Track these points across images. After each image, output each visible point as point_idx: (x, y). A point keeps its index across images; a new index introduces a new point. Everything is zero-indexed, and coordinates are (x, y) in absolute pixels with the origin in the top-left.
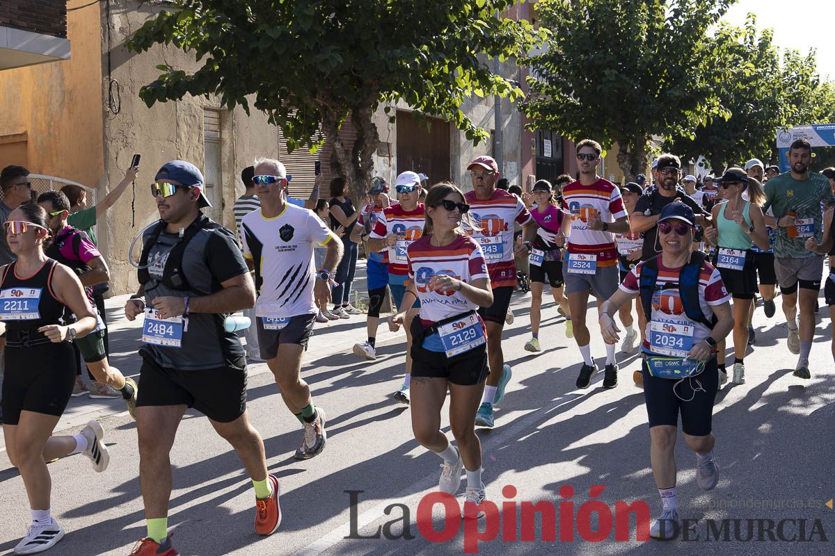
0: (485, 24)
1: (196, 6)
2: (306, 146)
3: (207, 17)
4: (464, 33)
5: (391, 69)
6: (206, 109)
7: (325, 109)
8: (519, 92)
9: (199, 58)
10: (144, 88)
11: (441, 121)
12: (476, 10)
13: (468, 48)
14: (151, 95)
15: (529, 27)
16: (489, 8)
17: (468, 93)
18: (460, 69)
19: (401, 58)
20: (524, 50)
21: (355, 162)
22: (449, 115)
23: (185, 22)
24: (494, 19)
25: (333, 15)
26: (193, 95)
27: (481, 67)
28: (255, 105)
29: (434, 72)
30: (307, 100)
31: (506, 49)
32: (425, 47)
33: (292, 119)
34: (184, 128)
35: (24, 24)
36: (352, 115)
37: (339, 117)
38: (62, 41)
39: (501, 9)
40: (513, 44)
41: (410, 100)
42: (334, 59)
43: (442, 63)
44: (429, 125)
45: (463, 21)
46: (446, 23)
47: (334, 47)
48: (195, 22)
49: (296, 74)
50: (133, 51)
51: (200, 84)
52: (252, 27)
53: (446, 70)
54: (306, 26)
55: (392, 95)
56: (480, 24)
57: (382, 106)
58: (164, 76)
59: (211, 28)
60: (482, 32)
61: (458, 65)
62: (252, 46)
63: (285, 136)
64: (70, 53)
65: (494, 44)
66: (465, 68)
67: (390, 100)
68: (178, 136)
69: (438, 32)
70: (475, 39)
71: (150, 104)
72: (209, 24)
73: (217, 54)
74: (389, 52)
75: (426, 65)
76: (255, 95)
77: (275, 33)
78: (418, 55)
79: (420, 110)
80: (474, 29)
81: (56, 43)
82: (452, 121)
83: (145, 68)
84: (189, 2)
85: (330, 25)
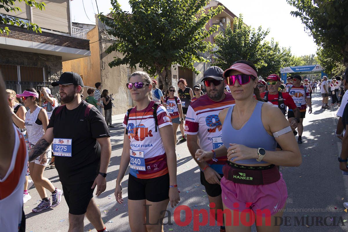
0: (198, 43)
1: (123, 41)
2: (153, 76)
3: (125, 44)
4: (192, 45)
5: (173, 56)
6: (127, 68)
7: (157, 67)
8: (208, 61)
9: (124, 54)
10: (110, 63)
11: (187, 69)
12: (196, 40)
13: (194, 50)
14: (112, 65)
15: (210, 44)
16: (200, 39)
17: (195, 62)
19: (176, 53)
20: (209, 49)
21: (166, 80)
22: (190, 67)
23: (120, 45)
24: (201, 42)
25: (159, 42)
26: (123, 64)
27: (198, 54)
28: (139, 66)
29: (186, 56)
30: (153, 65)
31: (204, 50)
32: (182, 50)
33: (149, 70)
34: (122, 73)
35: (77, 47)
36: (165, 68)
38: (88, 52)
39: (203, 39)
40: (206, 48)
41: (180, 64)
42: (158, 54)
43: (188, 54)
44: (185, 70)
45: (192, 43)
46: (188, 43)
47: (158, 51)
48: (122, 45)
49: (149, 58)
50: (107, 53)
51: (125, 61)
52: (138, 46)
53: (189, 55)
54: (151, 46)
55: (175, 63)
57: (172, 66)
58: (116, 59)
59: (127, 46)
60: (197, 45)
61: (192, 54)
62: (137, 51)
64: (91, 54)
65: (201, 48)
66: (194, 55)
67: (174, 64)
68: (120, 75)
69: (186, 46)
70: (196, 47)
71: (111, 68)
72: (125, 46)
73: (128, 54)
74: (173, 51)
75: (183, 55)
76: (139, 63)
77: (143, 47)
78: (180, 52)
79: (183, 66)
80: (196, 44)
81: (87, 52)
82: (191, 69)
83: (111, 58)
84: (121, 40)
85: (158, 45)
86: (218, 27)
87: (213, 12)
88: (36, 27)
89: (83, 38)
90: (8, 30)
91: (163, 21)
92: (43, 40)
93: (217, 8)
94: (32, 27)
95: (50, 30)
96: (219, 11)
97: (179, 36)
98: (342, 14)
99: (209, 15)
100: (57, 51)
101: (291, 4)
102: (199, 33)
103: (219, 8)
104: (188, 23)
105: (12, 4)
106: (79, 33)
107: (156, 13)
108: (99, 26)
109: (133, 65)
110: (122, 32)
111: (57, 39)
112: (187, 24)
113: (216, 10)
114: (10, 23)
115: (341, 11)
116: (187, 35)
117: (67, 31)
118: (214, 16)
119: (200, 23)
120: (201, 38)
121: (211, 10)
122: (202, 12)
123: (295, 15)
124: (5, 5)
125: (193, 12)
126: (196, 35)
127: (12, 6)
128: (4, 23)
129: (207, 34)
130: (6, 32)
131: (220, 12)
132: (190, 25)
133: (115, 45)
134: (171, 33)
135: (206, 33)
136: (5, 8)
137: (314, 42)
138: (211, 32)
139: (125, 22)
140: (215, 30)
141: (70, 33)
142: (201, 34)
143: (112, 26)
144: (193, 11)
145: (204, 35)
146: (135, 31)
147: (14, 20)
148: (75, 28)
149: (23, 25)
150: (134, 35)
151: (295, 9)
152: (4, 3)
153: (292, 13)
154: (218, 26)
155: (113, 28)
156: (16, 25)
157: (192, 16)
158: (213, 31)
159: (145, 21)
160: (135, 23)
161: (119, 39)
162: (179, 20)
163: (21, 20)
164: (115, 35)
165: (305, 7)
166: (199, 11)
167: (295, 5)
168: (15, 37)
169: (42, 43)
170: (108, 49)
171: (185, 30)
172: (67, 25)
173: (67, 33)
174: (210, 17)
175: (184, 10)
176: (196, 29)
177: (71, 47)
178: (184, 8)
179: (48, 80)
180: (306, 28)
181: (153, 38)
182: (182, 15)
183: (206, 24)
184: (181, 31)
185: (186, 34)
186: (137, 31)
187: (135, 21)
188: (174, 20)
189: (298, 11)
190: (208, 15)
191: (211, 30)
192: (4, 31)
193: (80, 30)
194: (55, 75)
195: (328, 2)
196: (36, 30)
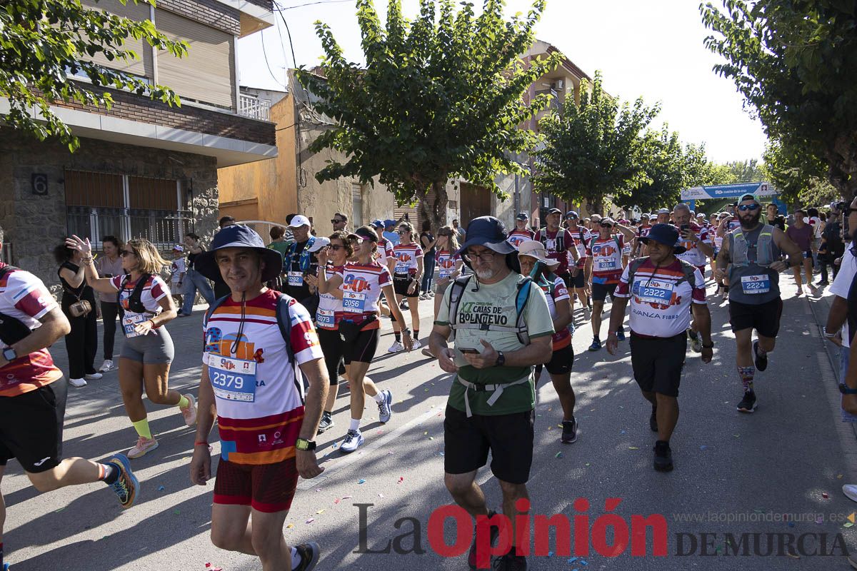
0: (507, 133)
1: (346, 127)
2: (408, 203)
3: (350, 132)
4: (495, 138)
5: (454, 160)
6: (353, 184)
7: (418, 182)
8: (527, 171)
9: (347, 155)
10: (318, 173)
11: (482, 189)
12: (502, 126)
13: (497, 147)
14: (322, 177)
15: (533, 133)
16: (510, 124)
17: (498, 172)
18: (493, 158)
19: (459, 153)
20: (529, 146)
21: (435, 212)
22: (488, 185)
23: (341, 135)
24: (513, 130)
25: (422, 130)
26: (345, 176)
27: (506, 157)
28: (379, 181)
29: (479, 161)
30: (408, 178)
31: (519, 147)
32: (472, 147)
33: (400, 189)
34: (342, 194)
35: (252, 138)
36: (434, 186)
37: (426, 187)
38: (274, 147)
39: (517, 124)
40: (523, 144)
41: (466, 177)
42: (421, 154)
43: (483, 155)
44: (476, 191)
45: (494, 131)
46: (485, 133)
47: (422, 148)
48: (345, 136)
49: (401, 163)
50: (312, 153)
51: (348, 170)
52: (377, 137)
53: (486, 159)
54: (406, 137)
55: (455, 174)
56: (504, 133)
57: (449, 180)
58: (328, 166)
59: (354, 138)
60: (505, 137)
61: (492, 157)
62: (376, 148)
63: (396, 198)
64: (278, 154)
65: (512, 144)
66: (496, 158)
67: (454, 177)
68: (339, 199)
69: (480, 138)
70: (502, 141)
71: (321, 183)
72: (352, 136)
73: (358, 154)
74: (453, 150)
75: (474, 157)
76: (380, 174)
77: (389, 140)
78: (468, 151)
79: (471, 182)
80: (501, 136)
81: (270, 148)
82: (489, 189)
83: (319, 162)
84: (342, 124)
85: (420, 136)
86: (549, 99)
87: (541, 66)
88: (169, 95)
89: (263, 119)
90: (111, 99)
91: (434, 85)
92: (178, 122)
93: (549, 58)
94: (161, 93)
95: (193, 100)
96: (554, 64)
97: (466, 117)
98: (838, 71)
99: (532, 73)
100: (208, 145)
101: (713, 48)
102: (509, 111)
103: (553, 57)
104: (487, 90)
105: (120, 44)
106: (254, 108)
107: (418, 67)
108: (297, 93)
109: (366, 177)
110: (345, 107)
111: (207, 121)
112: (484, 91)
113: (547, 62)
114: (114, 86)
115: (837, 62)
116: (483, 114)
117: (229, 104)
118: (542, 74)
119: (512, 91)
120: (514, 122)
121: (537, 62)
122: (517, 65)
123: (724, 73)
124: (105, 46)
125: (496, 66)
126: (504, 115)
127: (120, 49)
128: (101, 84)
129: (527, 114)
130: (105, 104)
131: (556, 66)
132: (490, 94)
133: (330, 134)
134: (449, 110)
135: (524, 111)
136: (105, 53)
137: (764, 132)
138: (534, 110)
139: (352, 86)
140: (542, 104)
141: (235, 109)
142: (513, 113)
143: (324, 95)
144: (497, 63)
145: (520, 117)
146: (372, 105)
147: (122, 78)
148: (245, 99)
149: (141, 91)
150: (369, 115)
151: (724, 61)
152: (104, 40)
153: (717, 68)
154: (550, 97)
155: (326, 99)
156: (126, 89)
157: (495, 74)
158: (539, 107)
159: (395, 83)
160: (373, 89)
161: (339, 123)
162: (467, 83)
163: (136, 79)
164: (330, 114)
165: (746, 56)
166: (511, 63)
167: (724, 52)
168: (119, 114)
169: (177, 127)
170: (314, 143)
171: (479, 104)
172: (230, 90)
173: (230, 108)
174: (534, 77)
175: (477, 61)
176: (503, 103)
177: (237, 138)
178: (478, 57)
179: (186, 207)
180: (747, 102)
181: (411, 120)
182: (475, 72)
183: (525, 91)
184: (472, 107)
185: (481, 112)
186: (375, 106)
187: (373, 84)
188: (457, 84)
189: (731, 65)
190: (529, 73)
191: (533, 104)
192: (102, 101)
193: (256, 102)
194: (201, 197)
195: (806, 44)
196: (169, 101)
